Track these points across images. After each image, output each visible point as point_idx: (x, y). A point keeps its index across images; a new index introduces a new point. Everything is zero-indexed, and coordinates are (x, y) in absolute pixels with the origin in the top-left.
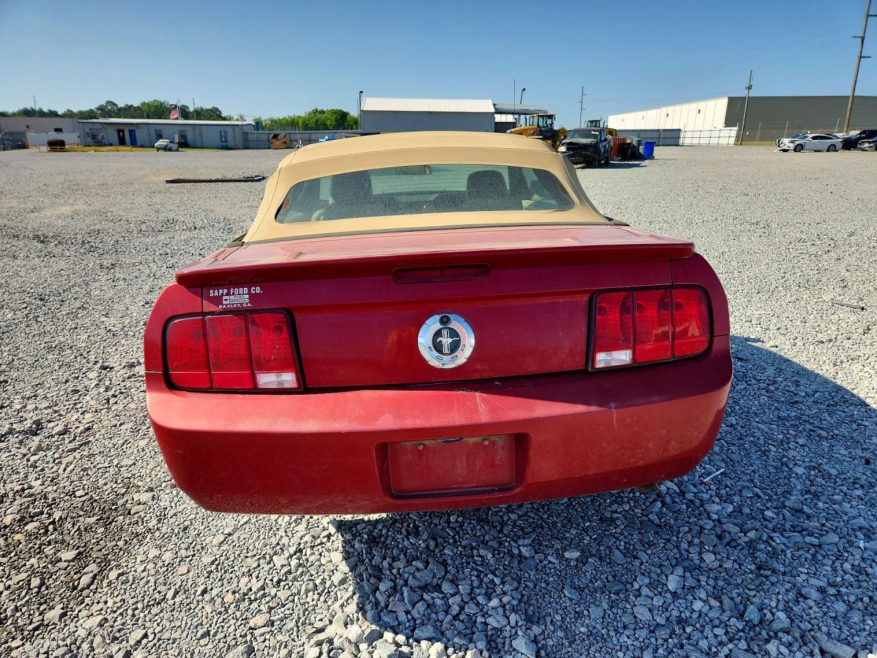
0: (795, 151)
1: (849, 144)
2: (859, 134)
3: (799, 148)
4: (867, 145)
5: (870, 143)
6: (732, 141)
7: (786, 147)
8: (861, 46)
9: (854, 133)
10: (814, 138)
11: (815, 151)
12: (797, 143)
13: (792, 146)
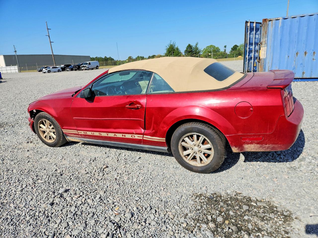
0: (48, 73)
1: (63, 69)
2: (64, 66)
3: (49, 72)
4: (68, 69)
5: (69, 68)
6: (17, 71)
7: (44, 72)
8: (49, 39)
9: (62, 66)
10: (53, 68)
11: (54, 72)
12: (48, 70)
13: (47, 71)
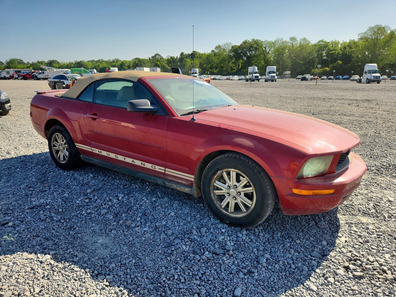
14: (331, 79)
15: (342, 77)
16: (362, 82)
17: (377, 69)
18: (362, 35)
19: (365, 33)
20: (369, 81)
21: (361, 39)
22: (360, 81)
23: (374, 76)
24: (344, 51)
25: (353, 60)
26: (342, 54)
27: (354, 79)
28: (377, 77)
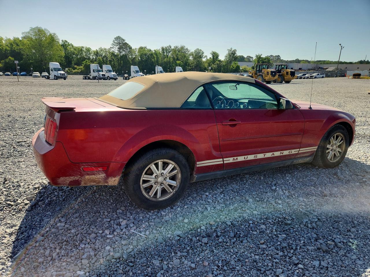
14: (8, 75)
15: (20, 73)
16: (50, 79)
17: (60, 67)
18: (26, 34)
19: (28, 33)
20: (57, 78)
21: (24, 38)
22: (48, 78)
23: (60, 73)
24: (12, 48)
25: (24, 57)
26: (11, 50)
27: (36, 75)
28: (63, 74)
